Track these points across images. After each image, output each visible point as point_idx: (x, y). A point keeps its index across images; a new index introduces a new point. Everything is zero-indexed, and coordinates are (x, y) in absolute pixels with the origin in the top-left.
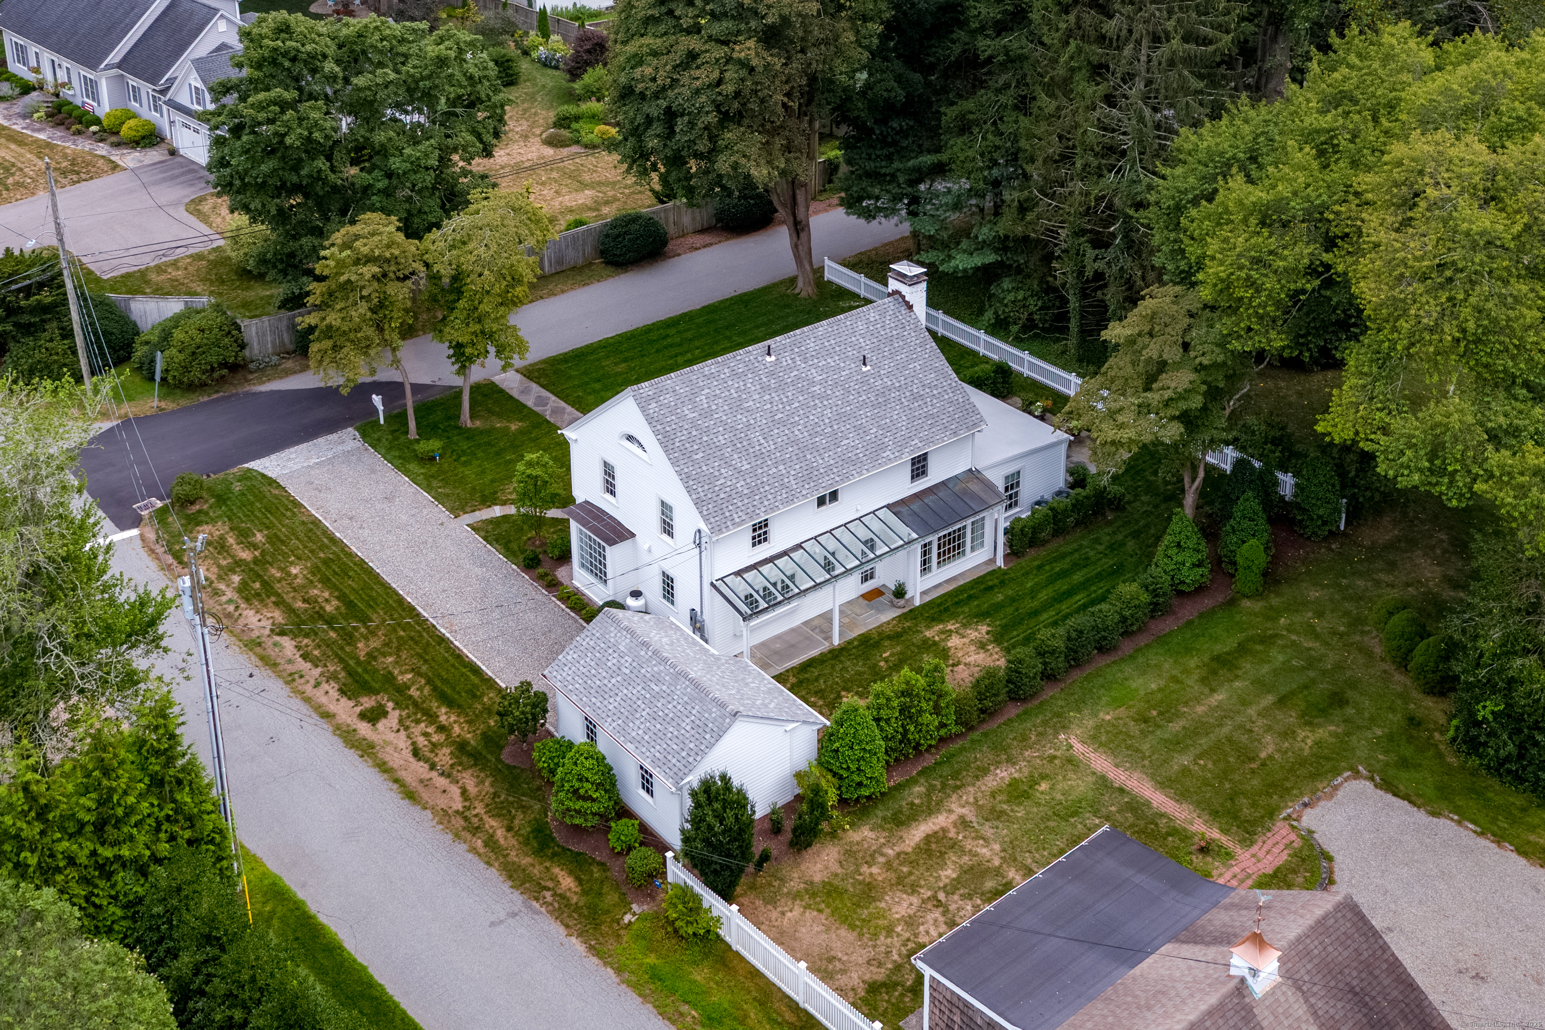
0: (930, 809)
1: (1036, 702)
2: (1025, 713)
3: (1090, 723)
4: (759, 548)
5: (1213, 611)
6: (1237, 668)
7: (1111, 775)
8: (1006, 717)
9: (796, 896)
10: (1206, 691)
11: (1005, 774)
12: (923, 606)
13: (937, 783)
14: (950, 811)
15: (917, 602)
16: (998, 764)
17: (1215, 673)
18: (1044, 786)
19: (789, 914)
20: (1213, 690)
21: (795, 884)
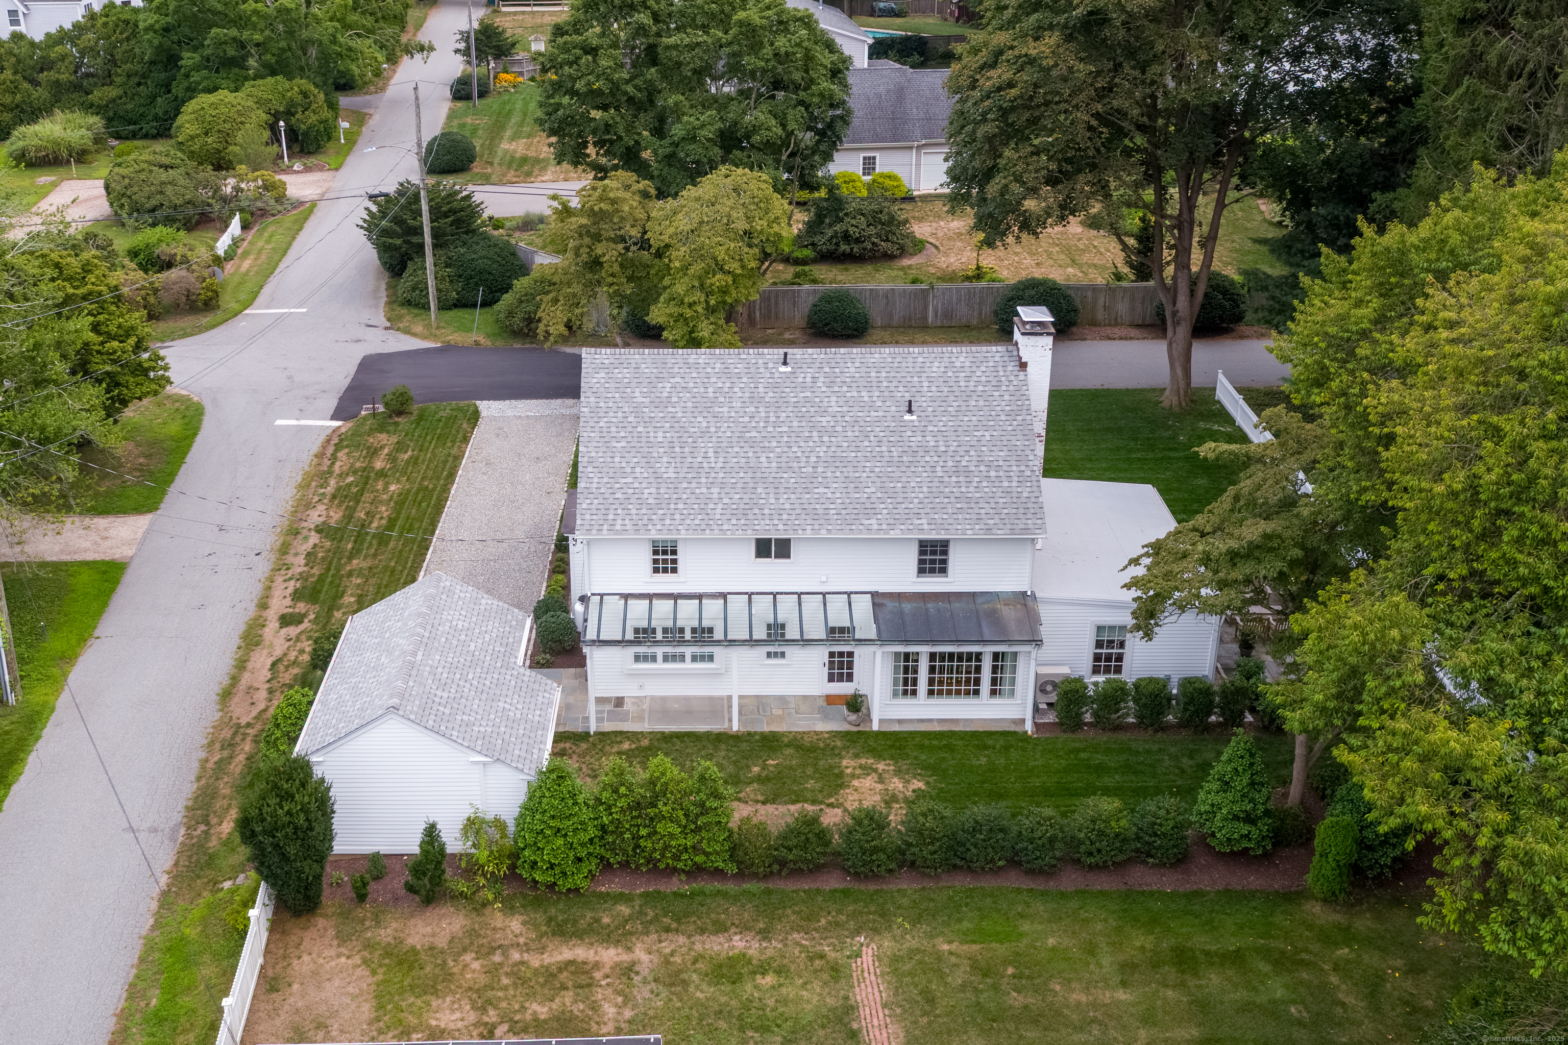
0: (608, 937)
1: (872, 887)
2: (845, 893)
3: (911, 942)
4: (661, 576)
5: (1247, 896)
6: (1196, 974)
7: (864, 1012)
8: (814, 886)
9: (368, 946)
10: (1116, 979)
11: (741, 945)
12: (879, 734)
13: (651, 914)
14: (629, 949)
15: (875, 727)
16: (744, 928)
17: (1155, 965)
18: (769, 980)
19: (343, 960)
20: (1124, 984)
21: (385, 934)
